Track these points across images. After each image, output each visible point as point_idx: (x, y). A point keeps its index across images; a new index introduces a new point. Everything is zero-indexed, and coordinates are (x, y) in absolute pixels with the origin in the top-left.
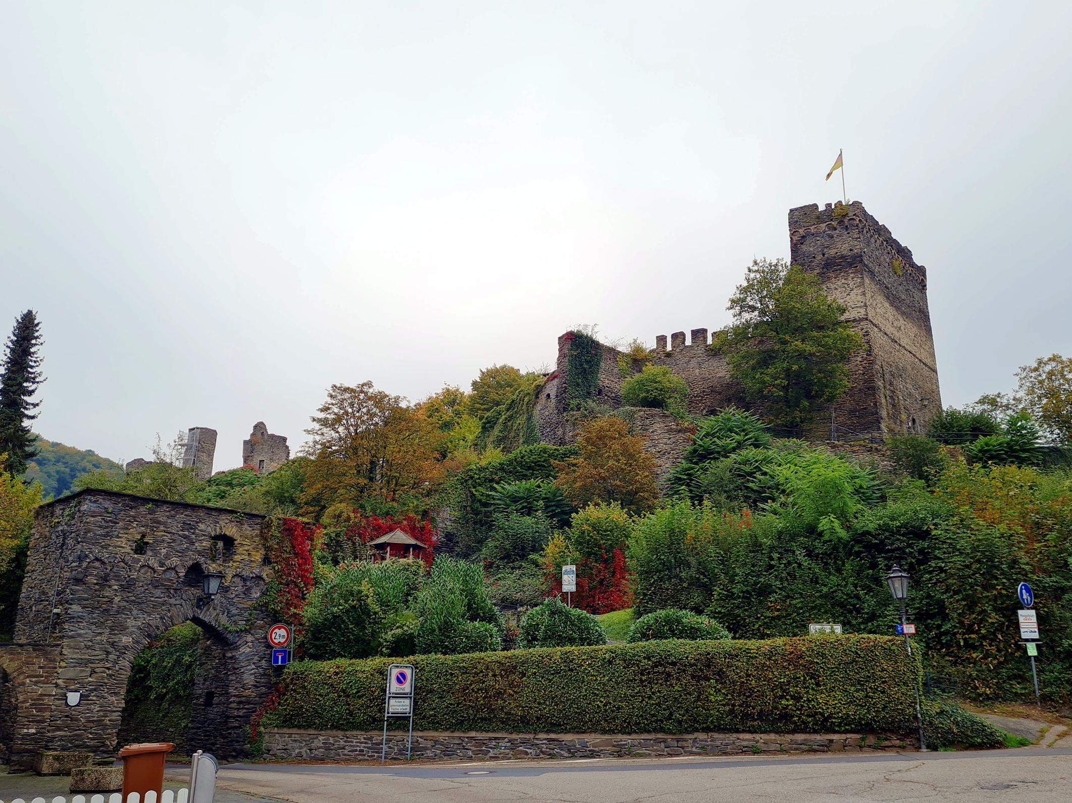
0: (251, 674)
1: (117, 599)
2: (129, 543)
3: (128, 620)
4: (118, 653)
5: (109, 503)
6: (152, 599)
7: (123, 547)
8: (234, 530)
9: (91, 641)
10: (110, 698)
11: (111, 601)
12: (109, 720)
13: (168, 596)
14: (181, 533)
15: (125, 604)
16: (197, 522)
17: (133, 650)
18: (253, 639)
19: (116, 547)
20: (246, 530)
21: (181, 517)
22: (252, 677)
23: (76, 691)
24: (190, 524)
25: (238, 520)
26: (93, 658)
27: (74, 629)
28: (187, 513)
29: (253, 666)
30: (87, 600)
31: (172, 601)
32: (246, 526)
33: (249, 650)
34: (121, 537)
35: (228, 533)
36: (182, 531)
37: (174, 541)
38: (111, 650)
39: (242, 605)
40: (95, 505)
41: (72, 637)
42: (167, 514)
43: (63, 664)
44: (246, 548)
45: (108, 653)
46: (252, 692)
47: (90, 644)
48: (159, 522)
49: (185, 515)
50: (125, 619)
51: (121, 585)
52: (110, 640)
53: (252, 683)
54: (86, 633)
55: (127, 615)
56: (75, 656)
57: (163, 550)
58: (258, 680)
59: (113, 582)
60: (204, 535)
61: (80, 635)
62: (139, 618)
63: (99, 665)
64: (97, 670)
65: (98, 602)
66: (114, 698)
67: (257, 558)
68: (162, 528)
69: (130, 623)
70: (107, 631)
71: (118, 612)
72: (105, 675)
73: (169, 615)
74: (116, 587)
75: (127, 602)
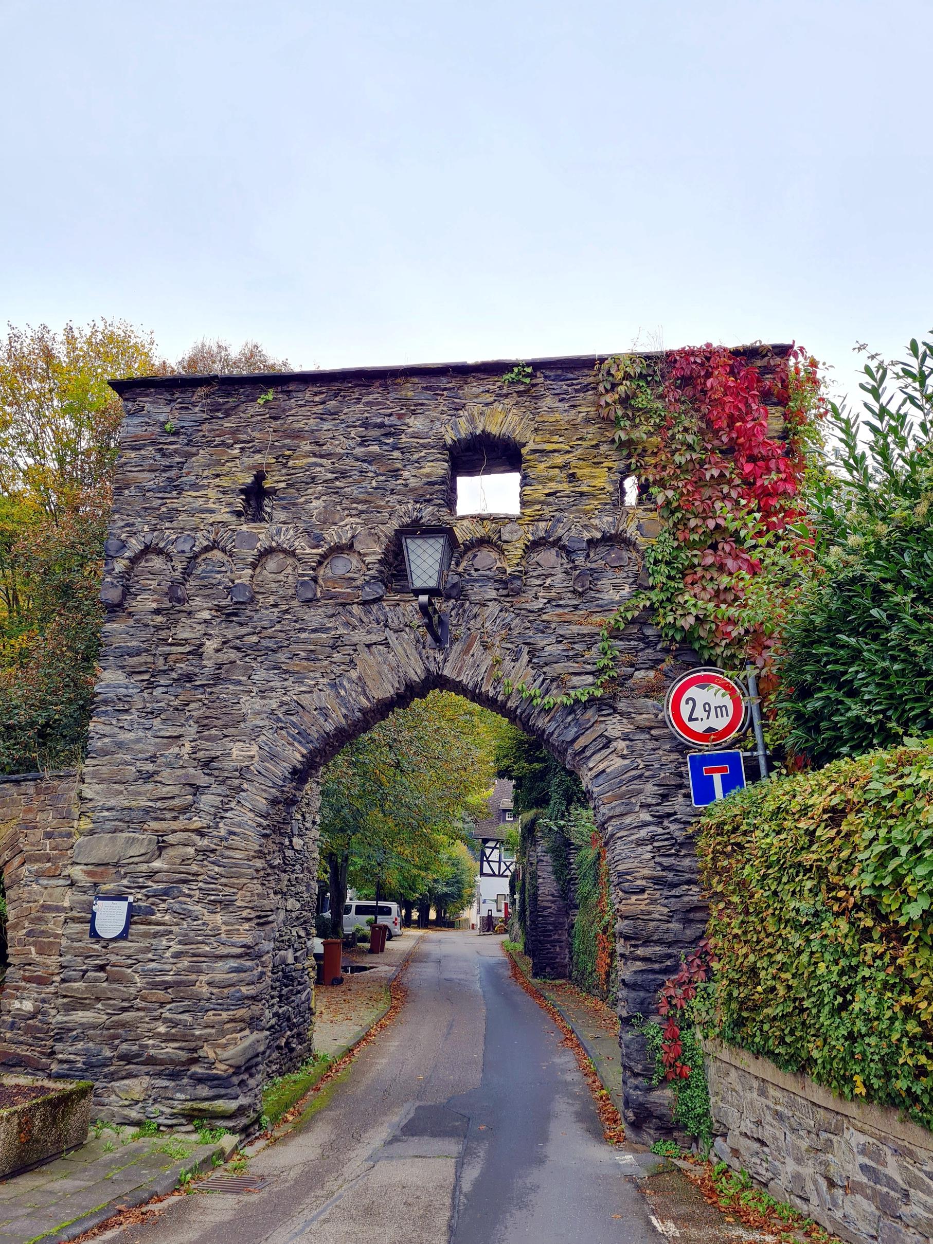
0: (640, 843)
1: (210, 646)
2: (227, 498)
3: (245, 698)
4: (222, 790)
5: (167, 409)
6: (303, 636)
7: (212, 511)
8: (513, 417)
9: (152, 759)
10: (207, 917)
11: (197, 652)
12: (209, 984)
13: (347, 624)
14: (359, 451)
15: (233, 655)
16: (400, 417)
17: (261, 779)
18: (629, 728)
19: (192, 513)
20: (551, 410)
21: (354, 411)
22: (646, 852)
23: (120, 897)
24: (382, 425)
25: (522, 388)
26: (159, 804)
27: (107, 730)
28: (370, 398)
29: (645, 816)
30: (138, 655)
31: (359, 636)
32: (549, 401)
33: (618, 763)
34: (203, 487)
35: (494, 430)
36: (361, 444)
37: (343, 474)
38: (202, 780)
39: (575, 629)
40: (136, 421)
41: (105, 753)
42: (319, 409)
43: (85, 824)
44: (559, 460)
45: (196, 789)
46: (653, 902)
47: (150, 767)
48: (297, 435)
49: (368, 404)
50: (236, 695)
51: (219, 608)
52: (200, 755)
53: (646, 872)
54: (138, 741)
55: (239, 683)
56: (112, 802)
57: (315, 503)
58: (666, 861)
59: (198, 602)
60: (424, 446)
61: (120, 745)
62: (272, 689)
63: (175, 825)
64: (171, 839)
65: (166, 656)
66: (219, 918)
67: (599, 483)
68: (308, 448)
69: (249, 704)
70: (191, 730)
71: (217, 679)
72: (191, 850)
73: (354, 674)
74: (206, 615)
75: (238, 649)
